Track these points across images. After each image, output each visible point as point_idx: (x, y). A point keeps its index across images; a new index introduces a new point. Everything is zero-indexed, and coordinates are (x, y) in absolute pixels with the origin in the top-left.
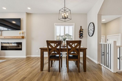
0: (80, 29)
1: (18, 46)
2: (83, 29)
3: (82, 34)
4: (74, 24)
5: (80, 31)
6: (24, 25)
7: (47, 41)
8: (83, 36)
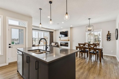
0: (108, 33)
1: (66, 44)
2: (110, 34)
3: (110, 37)
4: (102, 30)
5: (108, 35)
6: (69, 34)
7: (79, 44)
8: (110, 39)
